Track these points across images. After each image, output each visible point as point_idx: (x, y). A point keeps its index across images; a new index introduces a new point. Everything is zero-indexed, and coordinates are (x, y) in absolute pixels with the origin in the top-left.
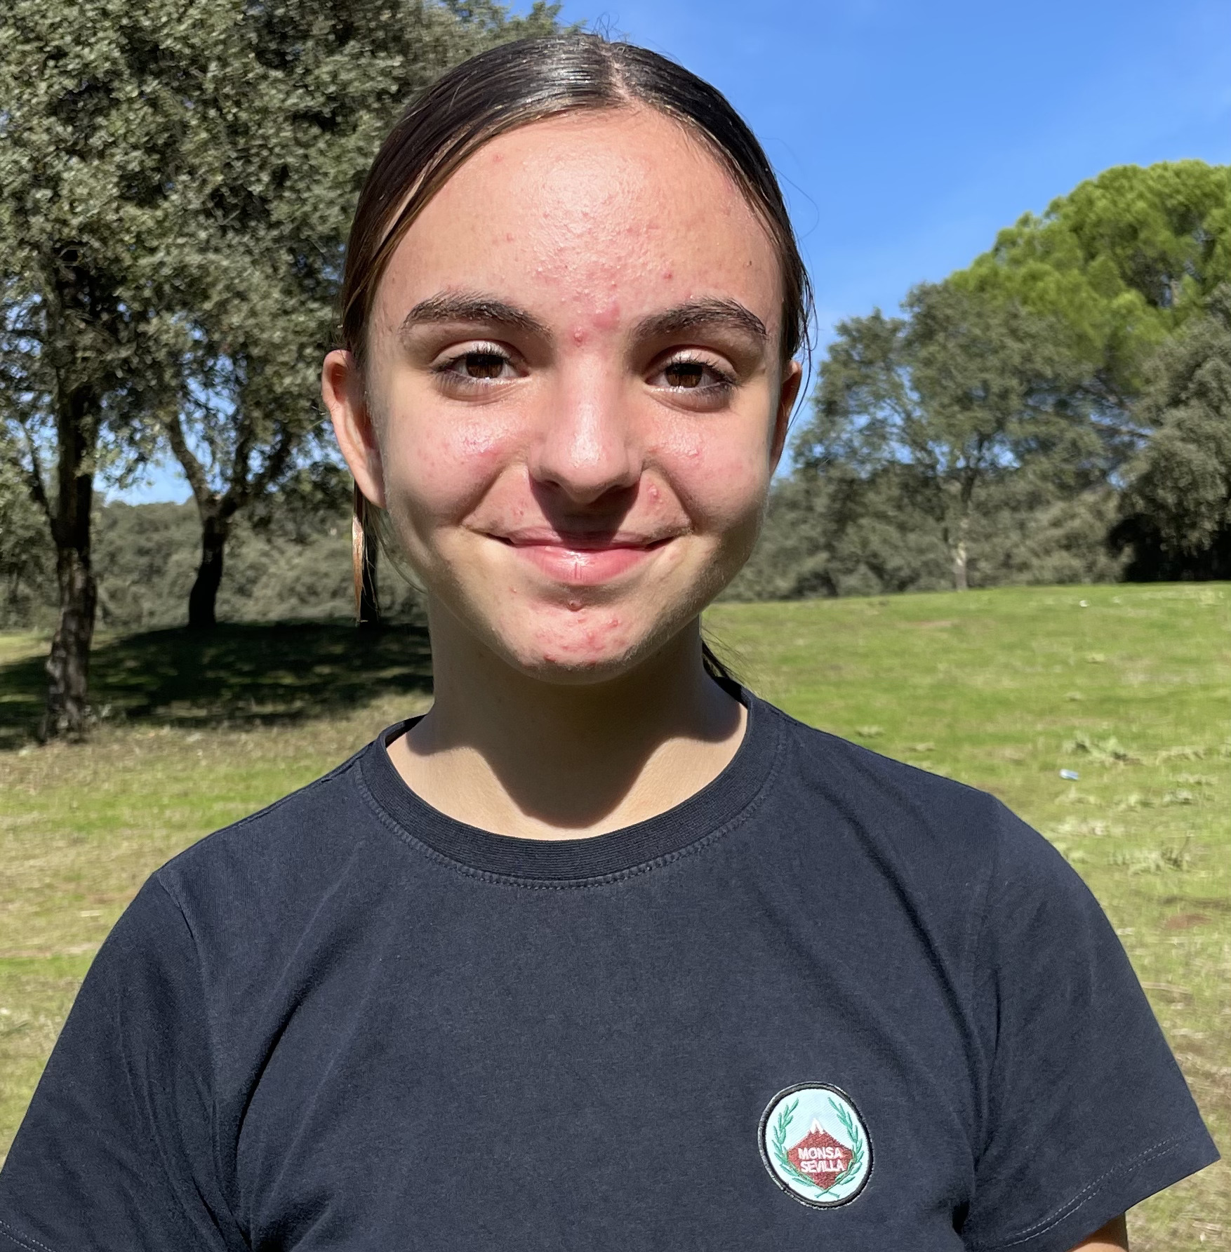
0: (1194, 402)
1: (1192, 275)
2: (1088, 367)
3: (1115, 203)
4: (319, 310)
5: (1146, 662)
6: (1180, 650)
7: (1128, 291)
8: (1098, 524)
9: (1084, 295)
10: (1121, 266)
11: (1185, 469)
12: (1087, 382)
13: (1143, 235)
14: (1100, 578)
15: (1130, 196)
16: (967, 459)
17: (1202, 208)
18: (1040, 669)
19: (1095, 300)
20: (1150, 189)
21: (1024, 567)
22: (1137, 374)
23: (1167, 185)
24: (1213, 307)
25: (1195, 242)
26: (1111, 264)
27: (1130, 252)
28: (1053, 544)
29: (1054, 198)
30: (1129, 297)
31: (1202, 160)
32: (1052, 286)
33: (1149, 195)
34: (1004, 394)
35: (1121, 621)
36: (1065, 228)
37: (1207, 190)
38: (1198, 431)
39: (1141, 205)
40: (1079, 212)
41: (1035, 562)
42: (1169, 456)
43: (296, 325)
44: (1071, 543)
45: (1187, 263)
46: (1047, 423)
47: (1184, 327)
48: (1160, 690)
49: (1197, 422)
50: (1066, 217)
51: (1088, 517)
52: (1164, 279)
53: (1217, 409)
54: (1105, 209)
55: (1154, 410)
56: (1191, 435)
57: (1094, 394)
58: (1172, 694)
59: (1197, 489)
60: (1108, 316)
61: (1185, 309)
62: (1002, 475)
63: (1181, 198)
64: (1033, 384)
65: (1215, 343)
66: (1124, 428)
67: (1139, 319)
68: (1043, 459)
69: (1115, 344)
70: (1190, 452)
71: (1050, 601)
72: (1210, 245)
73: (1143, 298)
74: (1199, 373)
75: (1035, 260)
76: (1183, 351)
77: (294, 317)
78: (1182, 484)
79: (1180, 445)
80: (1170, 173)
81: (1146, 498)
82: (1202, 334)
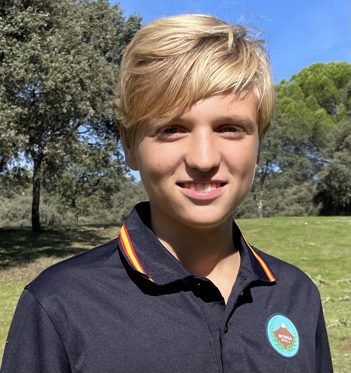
0: (344, 150)
1: (343, 103)
2: (306, 136)
3: (315, 77)
4: (16, 108)
5: (330, 246)
6: (342, 242)
7: (320, 108)
8: (310, 194)
9: (304, 110)
10: (318, 99)
11: (342, 174)
12: (306, 141)
13: (325, 88)
14: (311, 214)
15: (320, 74)
16: (263, 169)
17: (346, 79)
18: (291, 248)
19: (308, 111)
20: (328, 72)
21: (283, 209)
22: (324, 138)
23: (334, 70)
25: (344, 91)
26: (314, 99)
27: (321, 94)
28: (294, 201)
29: (293, 74)
30: (321, 111)
32: (293, 106)
33: (327, 74)
34: (276, 146)
35: (320, 230)
36: (297, 85)
37: (348, 72)
38: (347, 160)
39: (325, 77)
40: (302, 79)
41: (287, 207)
42: (336, 169)
43: (7, 114)
44: (299, 201)
45: (341, 99)
46: (291, 156)
47: (340, 122)
48: (335, 257)
49: (346, 157)
50: (298, 81)
51: (307, 192)
52: (333, 104)
54: (312, 79)
55: (330, 152)
56: (345, 162)
57: (308, 146)
58: (340, 258)
59: (346, 182)
60: (313, 118)
61: (341, 115)
62: (275, 175)
63: (339, 75)
64: (287, 142)
66: (319, 159)
67: (325, 119)
68: (290, 169)
69: (316, 128)
70: (343, 167)
71: (294, 223)
72: (350, 92)
73: (326, 111)
74: (346, 139)
75: (287, 97)
76: (340, 131)
77: (6, 111)
78: (340, 180)
79: (339, 165)
80: (335, 66)
81: (327, 184)
82: (347, 125)
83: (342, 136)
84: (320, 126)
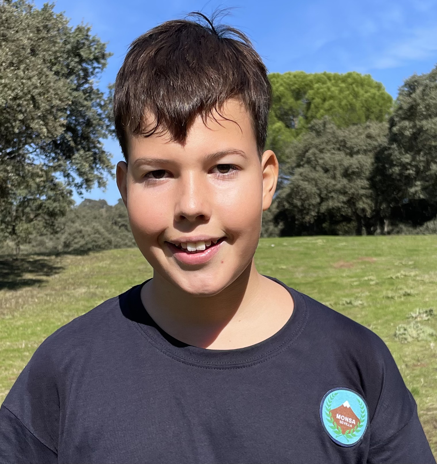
0: (306, 165)
1: (302, 116)
7: (278, 122)
10: (275, 112)
11: (304, 192)
13: (283, 100)
15: (277, 85)
17: (305, 90)
20: (285, 82)
22: (283, 154)
23: (291, 81)
24: (312, 129)
25: (302, 103)
27: (278, 107)
30: (279, 125)
31: (304, 71)
33: (284, 85)
37: (306, 83)
38: (308, 177)
39: (281, 88)
42: (298, 187)
45: (300, 111)
47: (300, 136)
49: (307, 173)
52: (291, 117)
53: (315, 168)
55: (290, 168)
56: (306, 179)
60: (271, 132)
61: (301, 129)
63: (296, 86)
65: (313, 142)
67: (283, 133)
69: (274, 143)
70: (305, 185)
72: (309, 104)
73: (284, 125)
74: (307, 154)
76: (301, 146)
78: (303, 197)
79: (301, 183)
80: (291, 76)
81: (289, 202)
82: (308, 139)
83: (303, 151)
84: (279, 140)
